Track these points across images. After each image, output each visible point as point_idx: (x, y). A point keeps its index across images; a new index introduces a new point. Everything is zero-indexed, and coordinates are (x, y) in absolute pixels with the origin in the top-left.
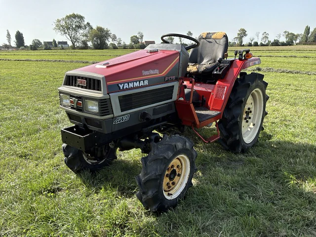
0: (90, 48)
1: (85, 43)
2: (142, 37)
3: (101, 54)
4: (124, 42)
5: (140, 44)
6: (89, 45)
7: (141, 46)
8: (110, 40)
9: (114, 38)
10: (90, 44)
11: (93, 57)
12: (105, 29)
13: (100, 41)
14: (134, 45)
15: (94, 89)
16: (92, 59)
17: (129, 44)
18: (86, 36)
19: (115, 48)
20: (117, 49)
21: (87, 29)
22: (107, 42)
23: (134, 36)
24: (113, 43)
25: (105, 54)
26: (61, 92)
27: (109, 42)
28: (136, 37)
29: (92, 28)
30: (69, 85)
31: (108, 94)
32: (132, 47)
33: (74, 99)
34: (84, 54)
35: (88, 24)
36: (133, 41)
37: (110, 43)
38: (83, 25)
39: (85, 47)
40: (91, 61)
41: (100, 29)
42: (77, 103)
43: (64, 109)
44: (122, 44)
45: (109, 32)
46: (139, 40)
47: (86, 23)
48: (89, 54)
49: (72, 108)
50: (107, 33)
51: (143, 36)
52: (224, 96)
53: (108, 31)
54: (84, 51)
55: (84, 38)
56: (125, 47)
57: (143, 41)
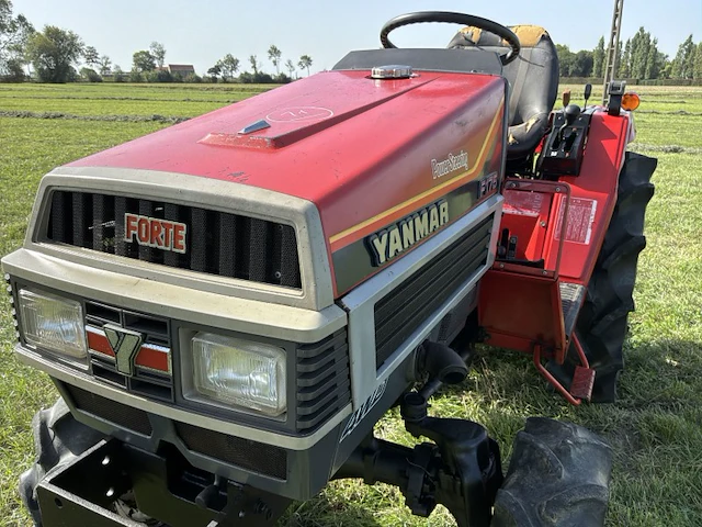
0: (29, 80)
1: (14, 66)
2: (161, 54)
3: (61, 94)
4: (117, 67)
5: (158, 71)
6: (27, 72)
7: (160, 76)
8: (82, 59)
9: (92, 55)
10: (28, 69)
11: (43, 103)
12: (67, 34)
13: (56, 62)
14: (144, 74)
15: (241, 274)
16: (40, 108)
17: (130, 71)
18: (18, 49)
19: (94, 79)
20: (101, 81)
21: (19, 31)
22: (72, 64)
23: (143, 53)
24: (89, 67)
25: (71, 94)
26: (18, 282)
27: (79, 65)
28: (147, 54)
29: (31, 30)
30: (68, 239)
31: (338, 301)
32: (137, 79)
33: (112, 326)
34: (15, 94)
35: (21, 18)
36: (140, 65)
37: (80, 67)
38: (6, 22)
39: (17, 77)
40: (41, 112)
41: (54, 34)
42: (138, 355)
43: (45, 368)
44: (112, 70)
45: (78, 41)
46: (156, 62)
47: (14, 17)
48: (28, 94)
49: (98, 371)
50: (72, 44)
51: (163, 52)
52: (589, 231)
53: (74, 38)
54: (13, 86)
55: (13, 55)
56: (120, 78)
57: (166, 65)
